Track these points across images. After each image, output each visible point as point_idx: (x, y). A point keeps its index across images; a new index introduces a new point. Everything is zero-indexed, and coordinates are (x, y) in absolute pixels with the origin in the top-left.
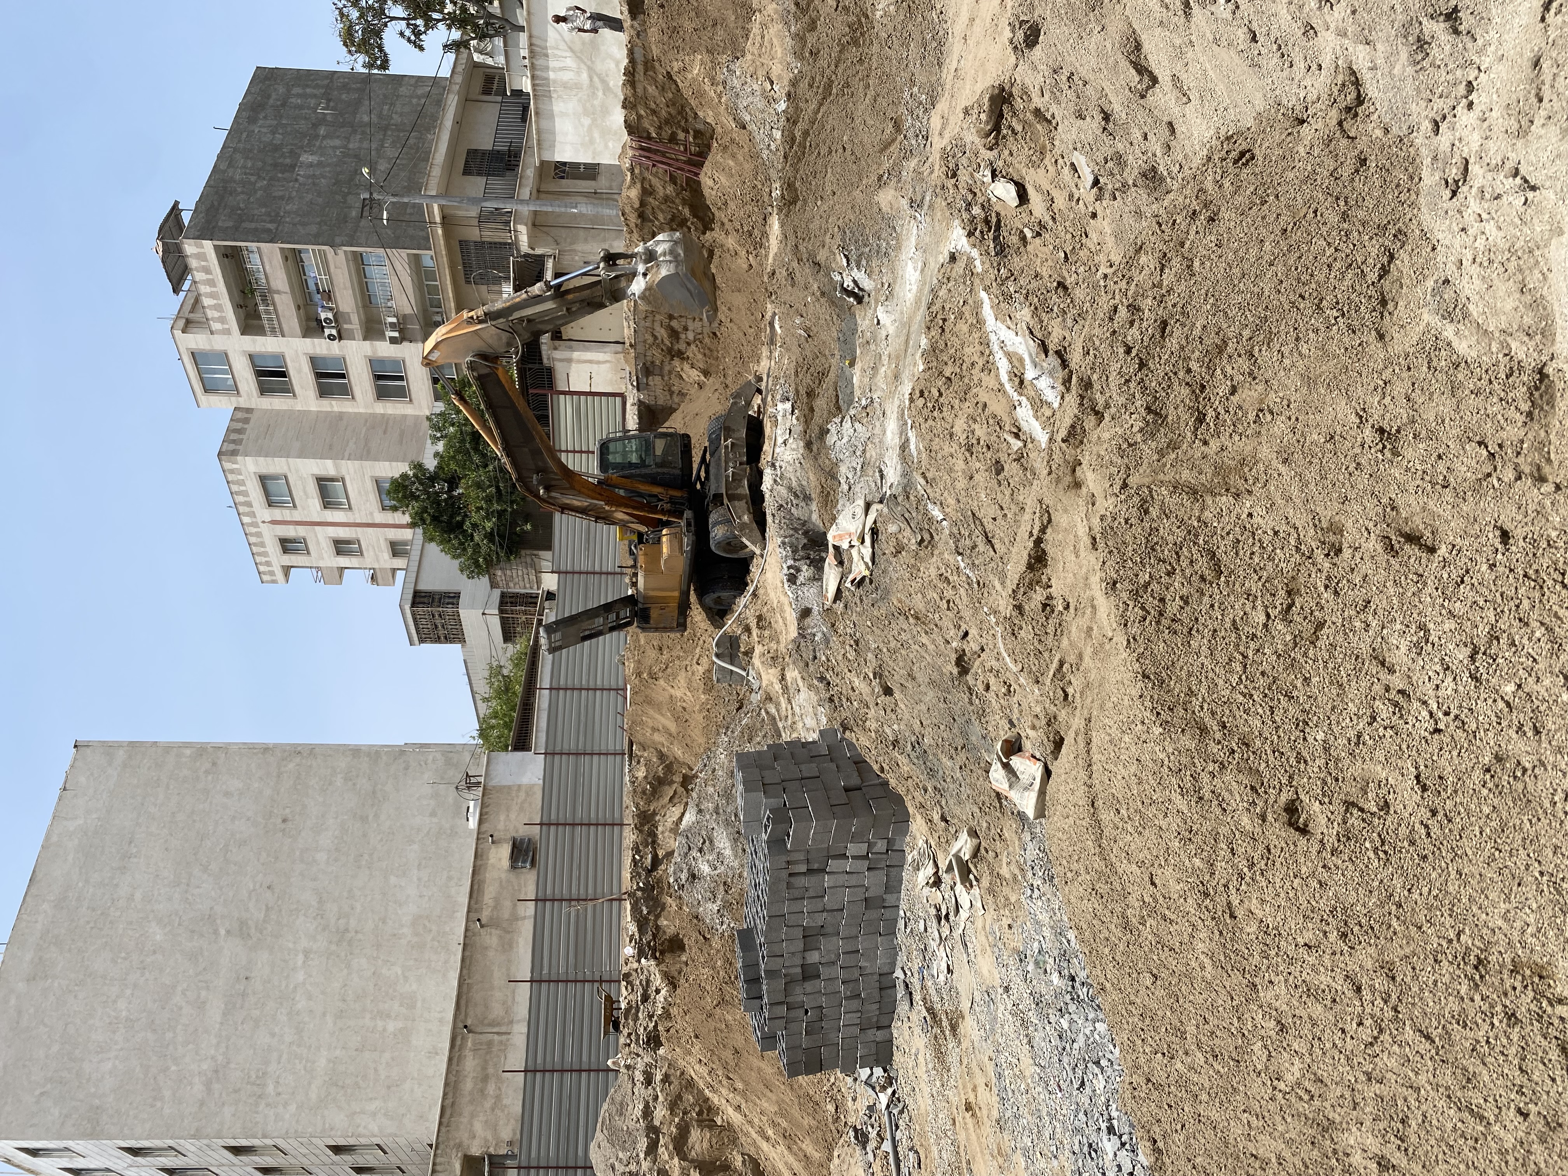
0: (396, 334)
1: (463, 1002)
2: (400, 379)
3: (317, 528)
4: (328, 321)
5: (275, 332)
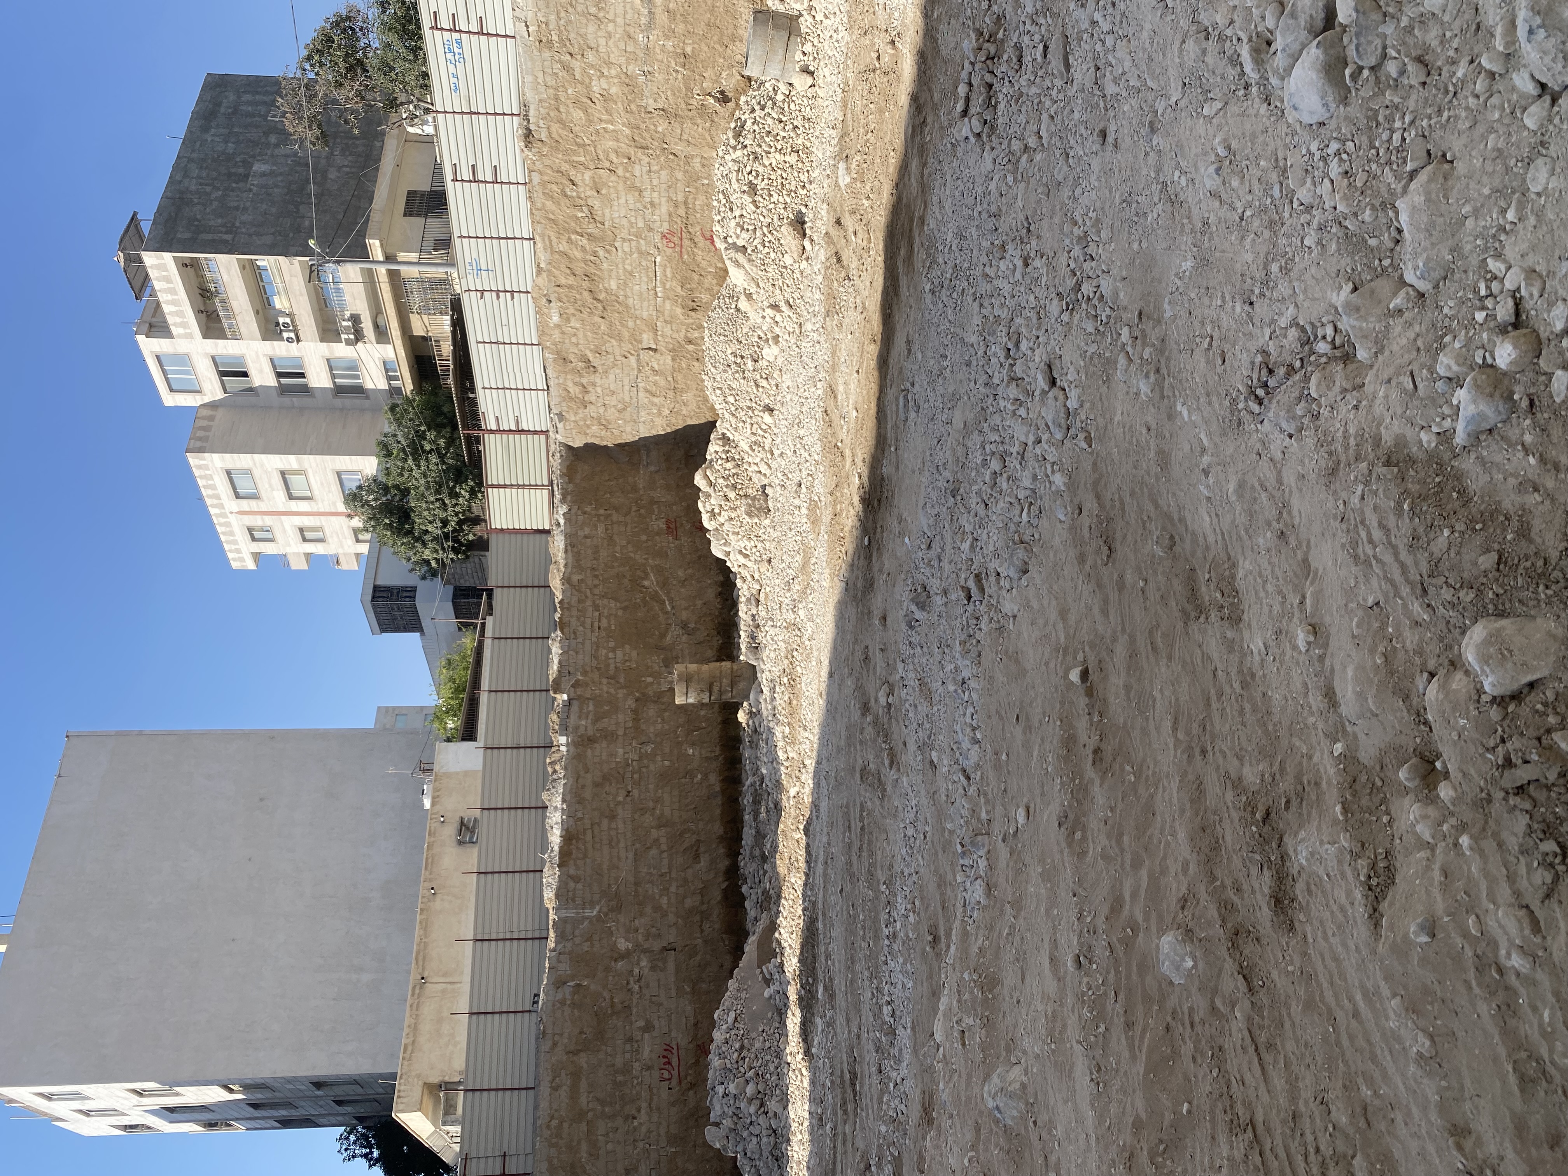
0: (352, 336)
2: (357, 377)
3: (283, 518)
4: (285, 325)
5: (236, 337)
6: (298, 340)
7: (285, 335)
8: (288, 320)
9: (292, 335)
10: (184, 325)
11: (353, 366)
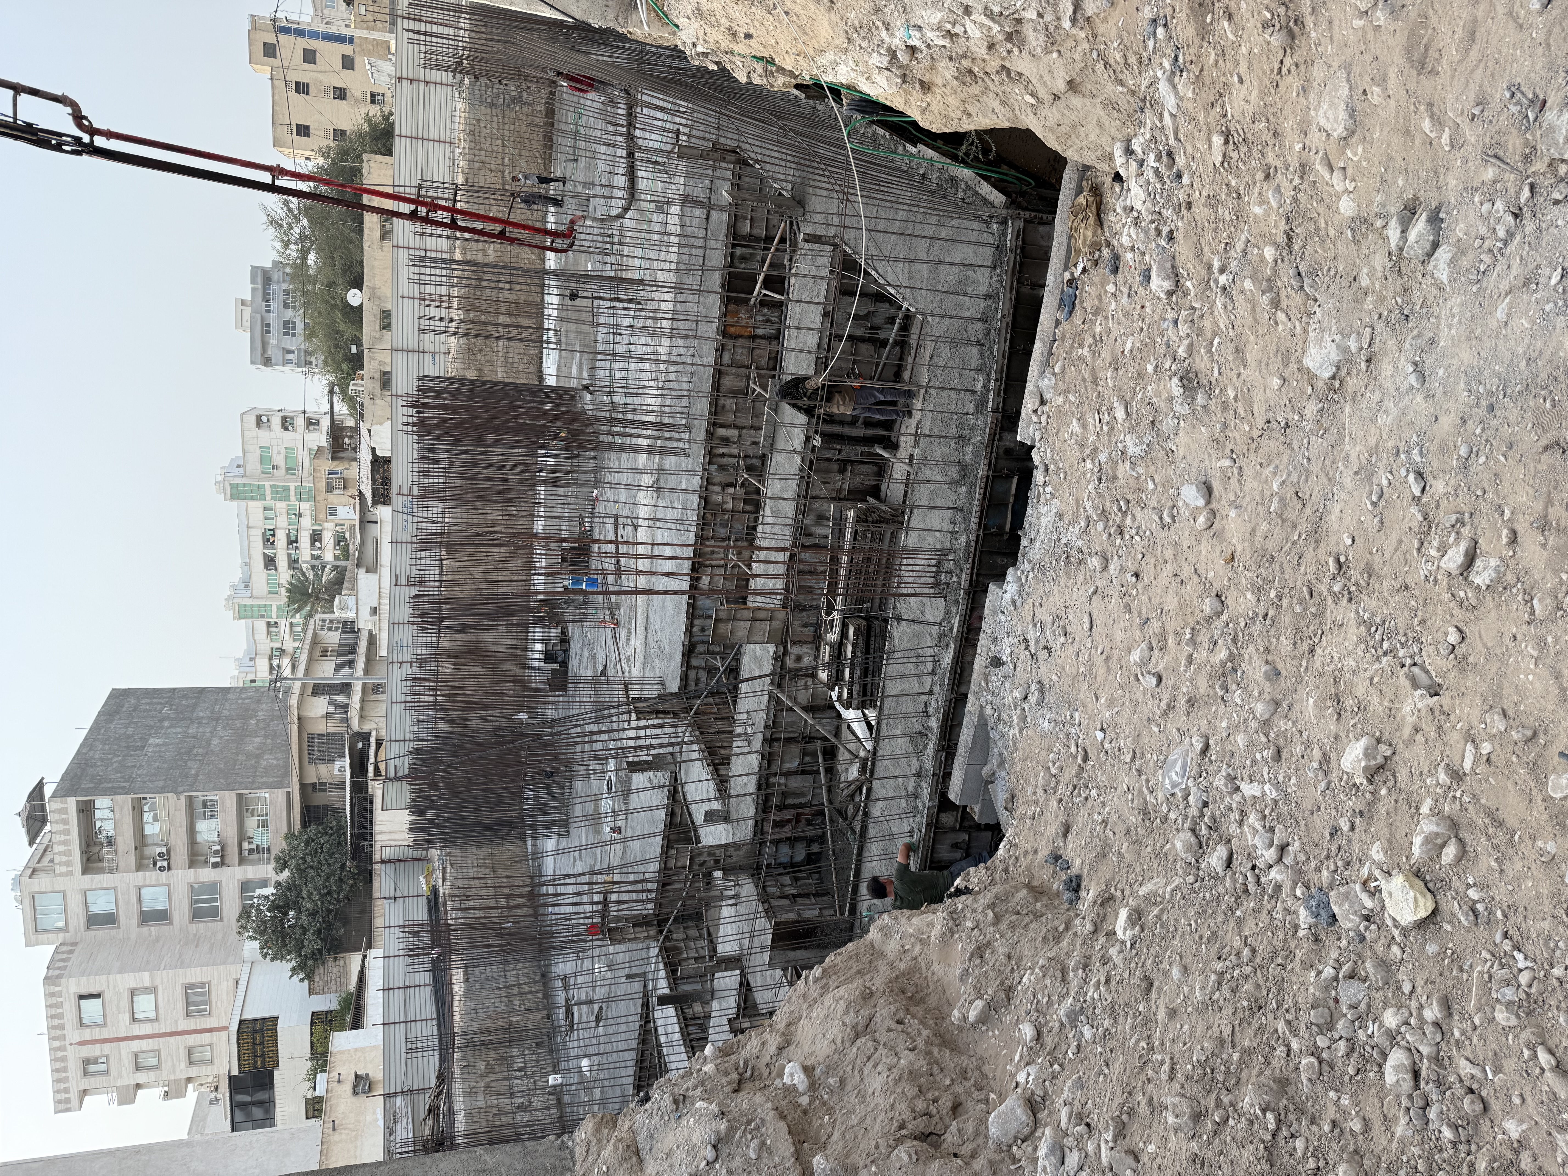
0: (218, 860)
2: (215, 900)
3: (122, 1044)
4: (161, 855)
5: (112, 870)
6: (169, 869)
7: (159, 864)
8: (164, 850)
9: (165, 864)
10: (68, 864)
11: (213, 888)
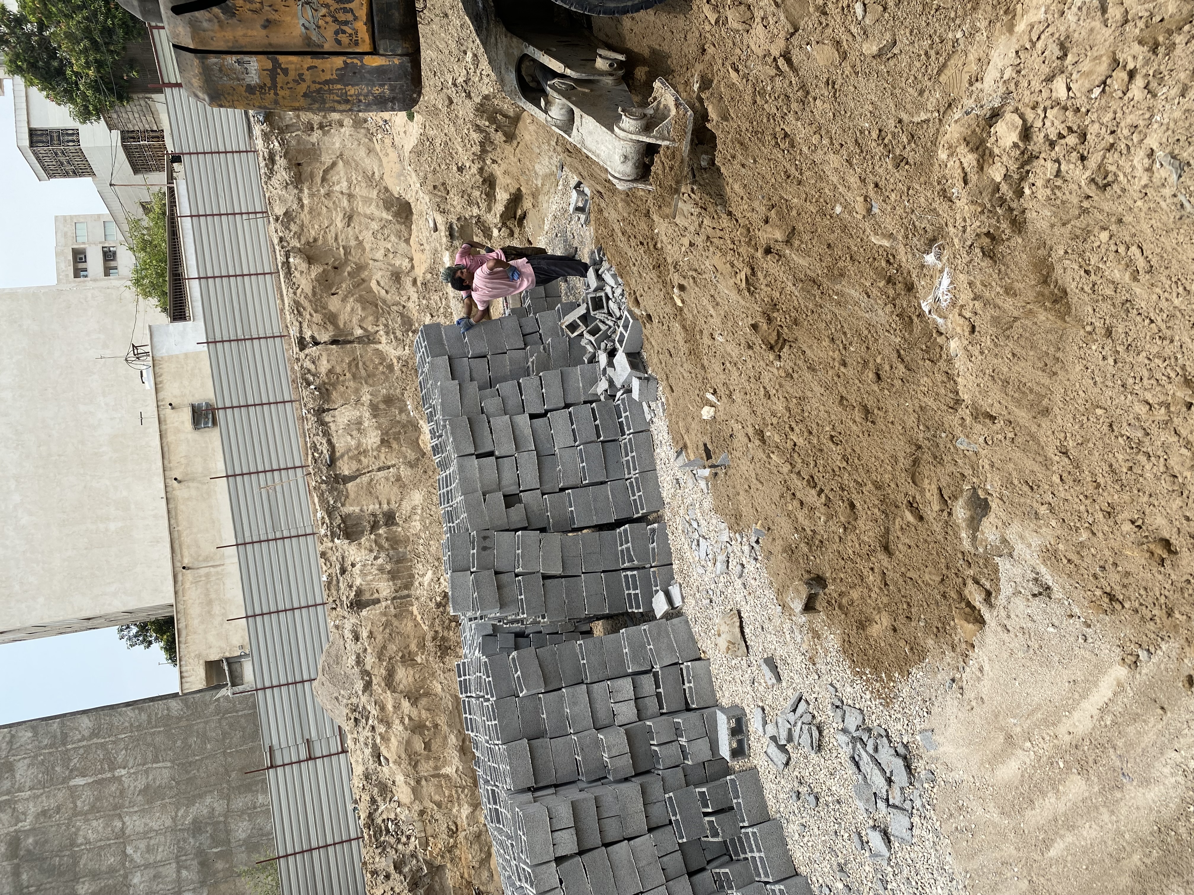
1: (176, 546)
